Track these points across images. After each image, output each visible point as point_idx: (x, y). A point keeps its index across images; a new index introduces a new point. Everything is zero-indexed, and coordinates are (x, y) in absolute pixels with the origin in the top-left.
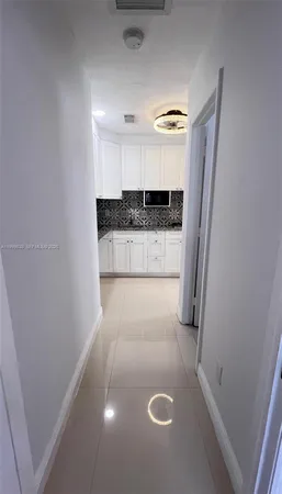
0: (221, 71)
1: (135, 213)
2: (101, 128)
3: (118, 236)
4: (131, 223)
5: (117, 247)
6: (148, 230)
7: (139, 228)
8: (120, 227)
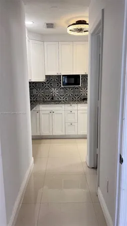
0: (103, 10)
1: (55, 91)
2: (30, 31)
3: (43, 108)
4: (52, 99)
5: (42, 116)
6: (65, 103)
7: (58, 102)
8: (45, 102)
